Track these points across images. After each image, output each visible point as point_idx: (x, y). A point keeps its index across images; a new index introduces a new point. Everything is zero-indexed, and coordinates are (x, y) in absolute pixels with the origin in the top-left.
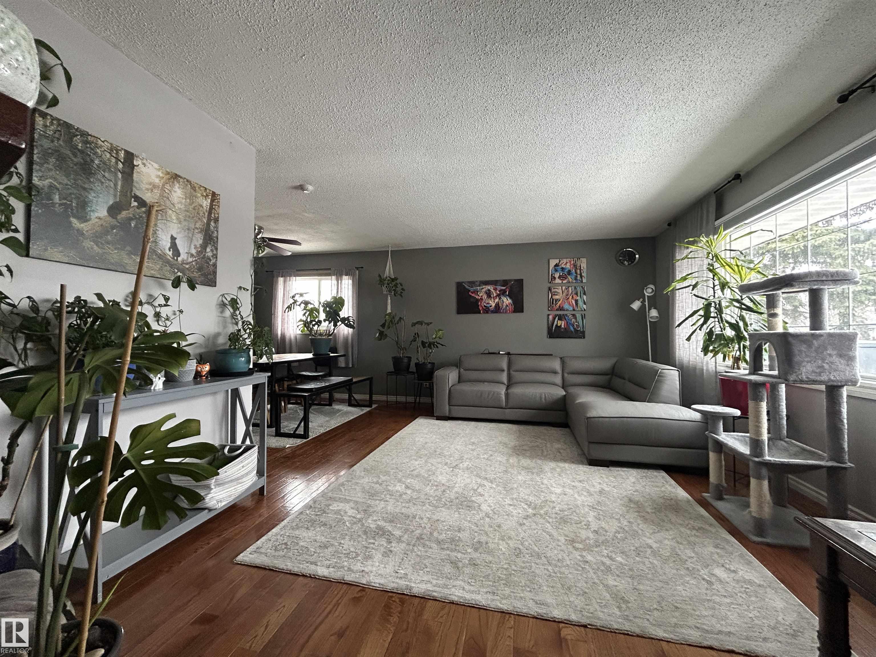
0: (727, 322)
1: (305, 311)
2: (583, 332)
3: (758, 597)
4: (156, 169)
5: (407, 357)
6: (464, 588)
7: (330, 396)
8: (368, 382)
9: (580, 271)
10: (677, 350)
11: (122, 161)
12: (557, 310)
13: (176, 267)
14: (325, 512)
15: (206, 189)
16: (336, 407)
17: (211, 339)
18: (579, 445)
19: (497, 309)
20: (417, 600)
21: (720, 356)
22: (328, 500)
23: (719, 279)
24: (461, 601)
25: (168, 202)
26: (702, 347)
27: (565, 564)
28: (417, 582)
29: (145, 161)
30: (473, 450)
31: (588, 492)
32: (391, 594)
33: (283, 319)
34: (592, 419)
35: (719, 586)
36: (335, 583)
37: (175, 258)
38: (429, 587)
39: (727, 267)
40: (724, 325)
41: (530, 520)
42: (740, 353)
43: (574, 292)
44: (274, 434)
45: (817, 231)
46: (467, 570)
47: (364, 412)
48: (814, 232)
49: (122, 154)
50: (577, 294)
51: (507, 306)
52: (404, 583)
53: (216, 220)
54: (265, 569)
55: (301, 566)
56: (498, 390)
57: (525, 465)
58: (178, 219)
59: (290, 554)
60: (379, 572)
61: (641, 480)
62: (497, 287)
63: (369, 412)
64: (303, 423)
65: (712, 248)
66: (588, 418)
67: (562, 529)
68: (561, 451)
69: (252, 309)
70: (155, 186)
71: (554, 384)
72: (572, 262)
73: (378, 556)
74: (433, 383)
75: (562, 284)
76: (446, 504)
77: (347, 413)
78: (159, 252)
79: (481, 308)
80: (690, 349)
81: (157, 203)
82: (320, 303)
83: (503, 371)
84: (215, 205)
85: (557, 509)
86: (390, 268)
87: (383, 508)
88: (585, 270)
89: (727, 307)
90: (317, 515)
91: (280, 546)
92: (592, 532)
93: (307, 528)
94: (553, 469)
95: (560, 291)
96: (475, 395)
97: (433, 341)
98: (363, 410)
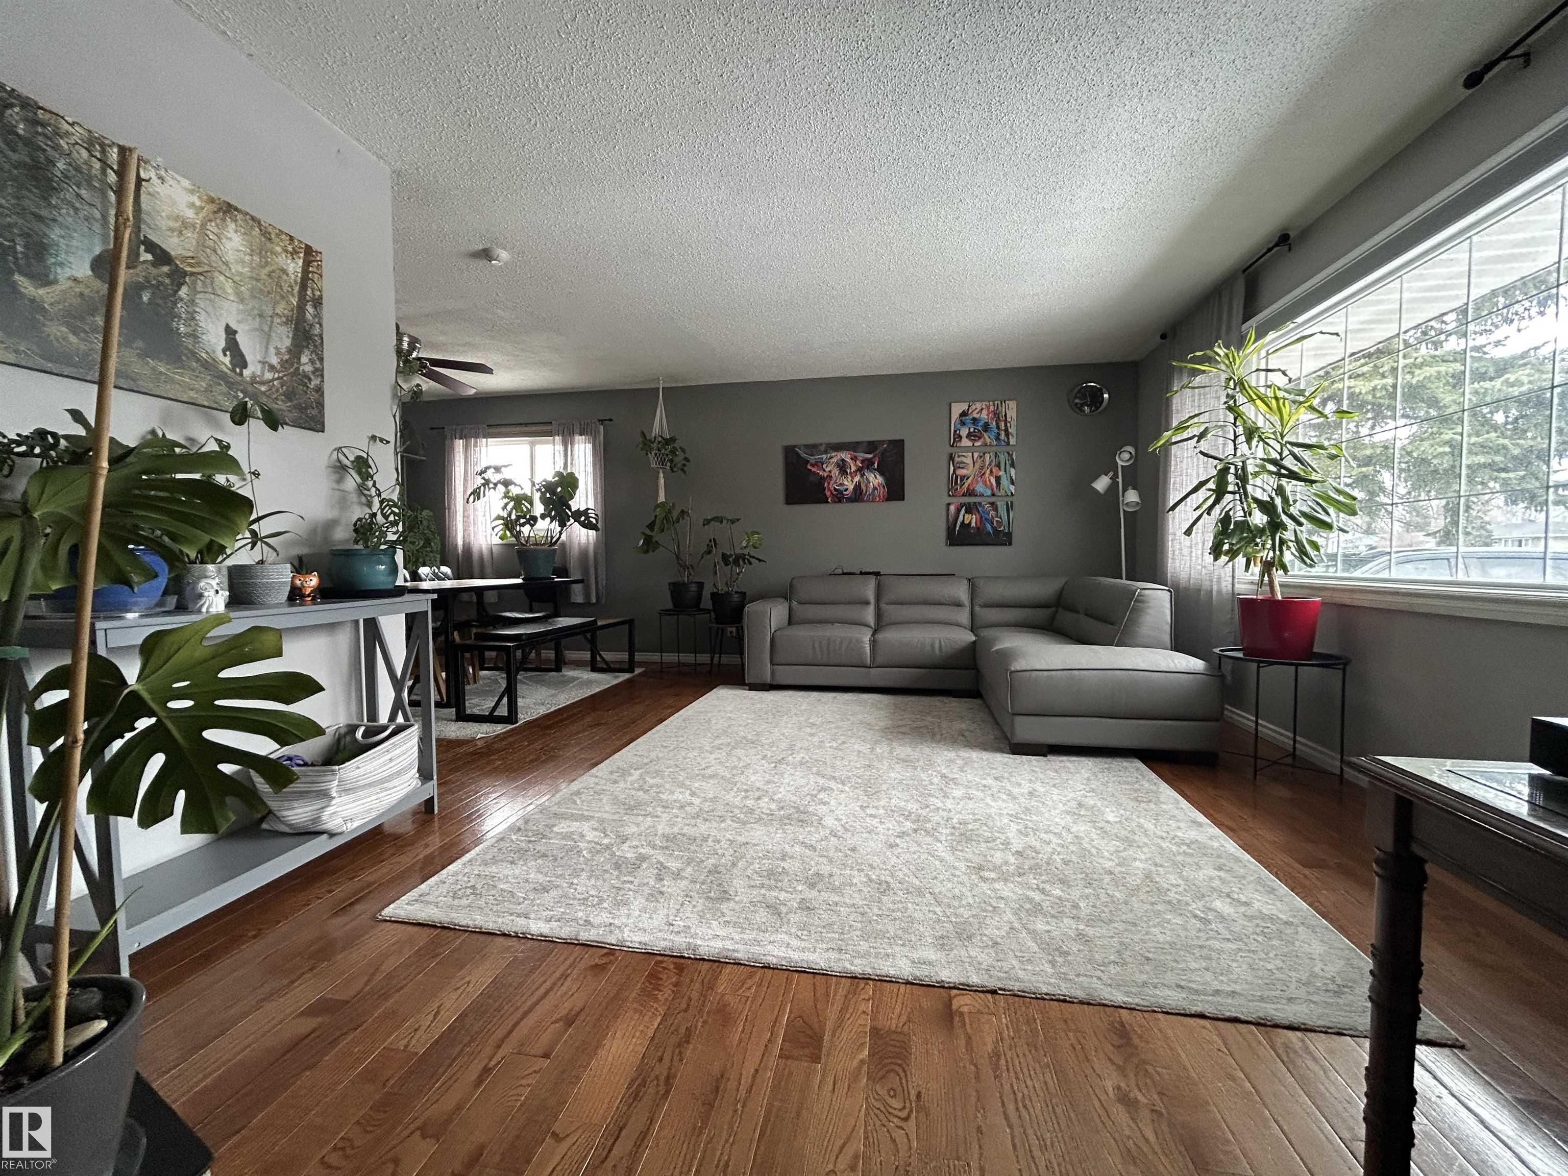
0: (1256, 500)
1: (506, 500)
2: (1009, 535)
3: (1282, 940)
4: (186, 189)
5: (696, 583)
6: (788, 944)
7: (556, 657)
8: (626, 627)
9: (1006, 425)
10: (1170, 561)
11: (115, 167)
12: (963, 495)
13: (242, 387)
14: (544, 837)
15: (291, 238)
16: (569, 673)
17: (319, 530)
18: (997, 723)
19: (858, 495)
20: (706, 965)
21: (1241, 560)
22: (550, 818)
23: (1245, 422)
24: (784, 963)
25: (214, 258)
26: (1211, 544)
27: (964, 902)
28: (707, 938)
29: (163, 173)
30: (812, 735)
31: (1010, 794)
32: (659, 958)
33: (466, 517)
34: (1021, 674)
35: (1220, 926)
36: (562, 945)
37: (238, 370)
38: (729, 945)
39: (1258, 402)
40: (1249, 506)
41: (908, 839)
42: (1274, 552)
43: (993, 464)
44: (454, 718)
45: (1416, 359)
46: (794, 918)
47: (620, 680)
48: (1412, 360)
49: (114, 154)
50: (999, 466)
51: (875, 488)
52: (684, 939)
53: (318, 303)
54: (435, 927)
55: (500, 920)
56: (858, 636)
57: (903, 756)
58: (238, 294)
59: (482, 902)
60: (641, 925)
61: (1100, 775)
62: (857, 454)
63: (629, 681)
64: (505, 700)
65: (1235, 367)
66: (1012, 672)
67: (962, 851)
68: (966, 734)
69: (397, 479)
70: (186, 225)
71: (958, 625)
72: (992, 408)
73: (638, 903)
74: (742, 627)
75: (973, 449)
76: (761, 819)
77: (589, 682)
78: (204, 355)
79: (828, 494)
80: (1191, 557)
81: (193, 258)
82: (533, 485)
83: (868, 603)
84: (313, 272)
85: (955, 821)
86: (661, 419)
87: (650, 827)
88: (1014, 423)
89: (1256, 474)
90: (530, 842)
91: (463, 891)
92: (1013, 855)
93: (512, 863)
94: (952, 761)
95: (969, 460)
96: (817, 645)
97: (741, 552)
98: (618, 677)
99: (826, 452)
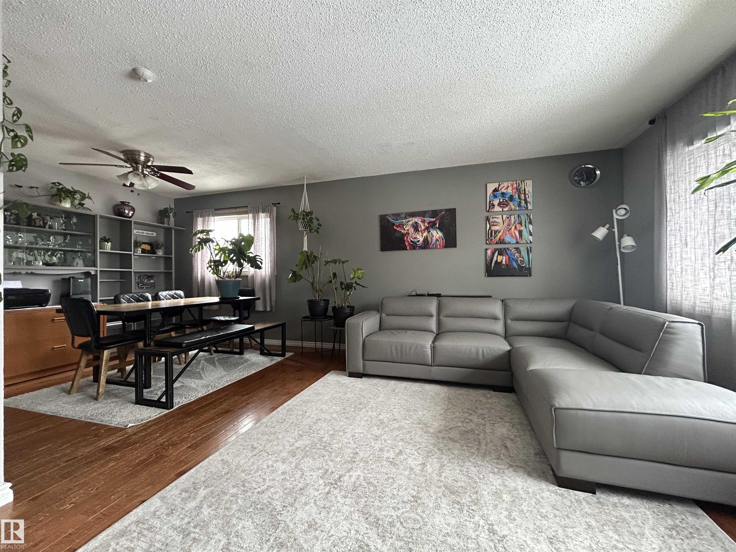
2: (529, 269)
5: (324, 300)
8: (281, 327)
9: (525, 196)
12: (496, 243)
19: (426, 245)
34: (561, 411)
43: (517, 222)
47: (274, 362)
50: (521, 223)
51: (437, 240)
56: (422, 343)
62: (425, 219)
66: (556, 409)
71: (495, 334)
72: (515, 186)
75: (502, 213)
77: (253, 365)
79: (407, 244)
83: (432, 316)
86: (305, 202)
88: (530, 195)
95: (500, 221)
96: (393, 348)
97: (350, 281)
98: (273, 360)
99: (405, 218)
